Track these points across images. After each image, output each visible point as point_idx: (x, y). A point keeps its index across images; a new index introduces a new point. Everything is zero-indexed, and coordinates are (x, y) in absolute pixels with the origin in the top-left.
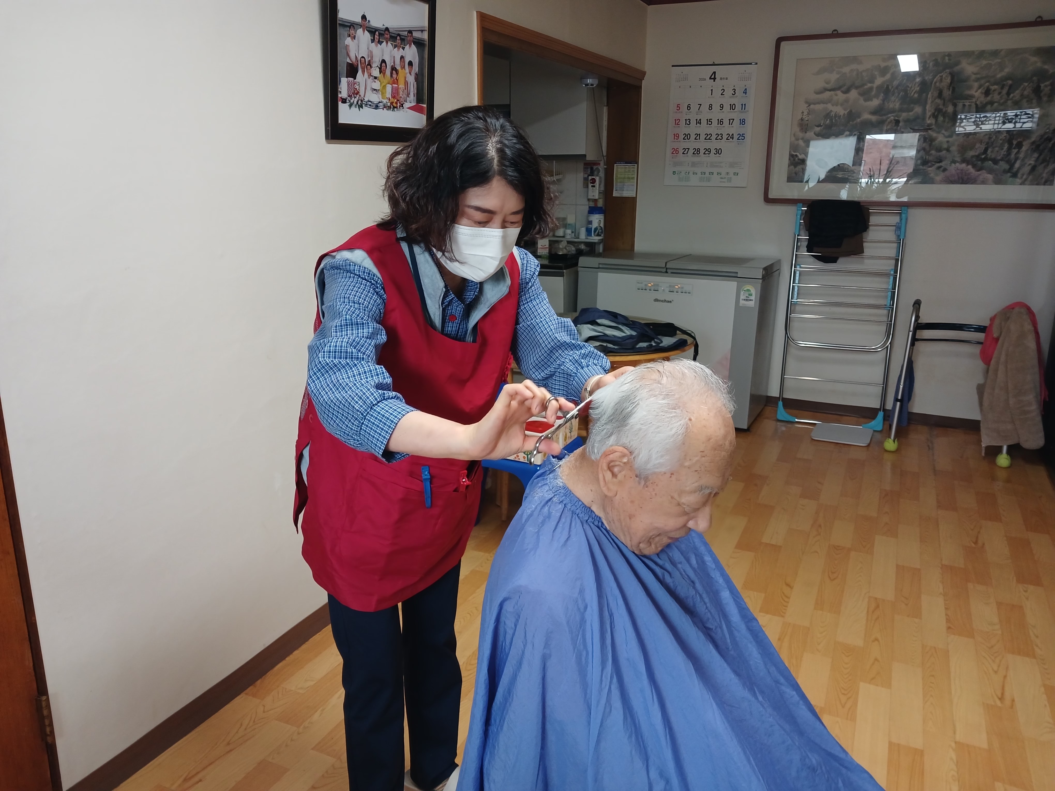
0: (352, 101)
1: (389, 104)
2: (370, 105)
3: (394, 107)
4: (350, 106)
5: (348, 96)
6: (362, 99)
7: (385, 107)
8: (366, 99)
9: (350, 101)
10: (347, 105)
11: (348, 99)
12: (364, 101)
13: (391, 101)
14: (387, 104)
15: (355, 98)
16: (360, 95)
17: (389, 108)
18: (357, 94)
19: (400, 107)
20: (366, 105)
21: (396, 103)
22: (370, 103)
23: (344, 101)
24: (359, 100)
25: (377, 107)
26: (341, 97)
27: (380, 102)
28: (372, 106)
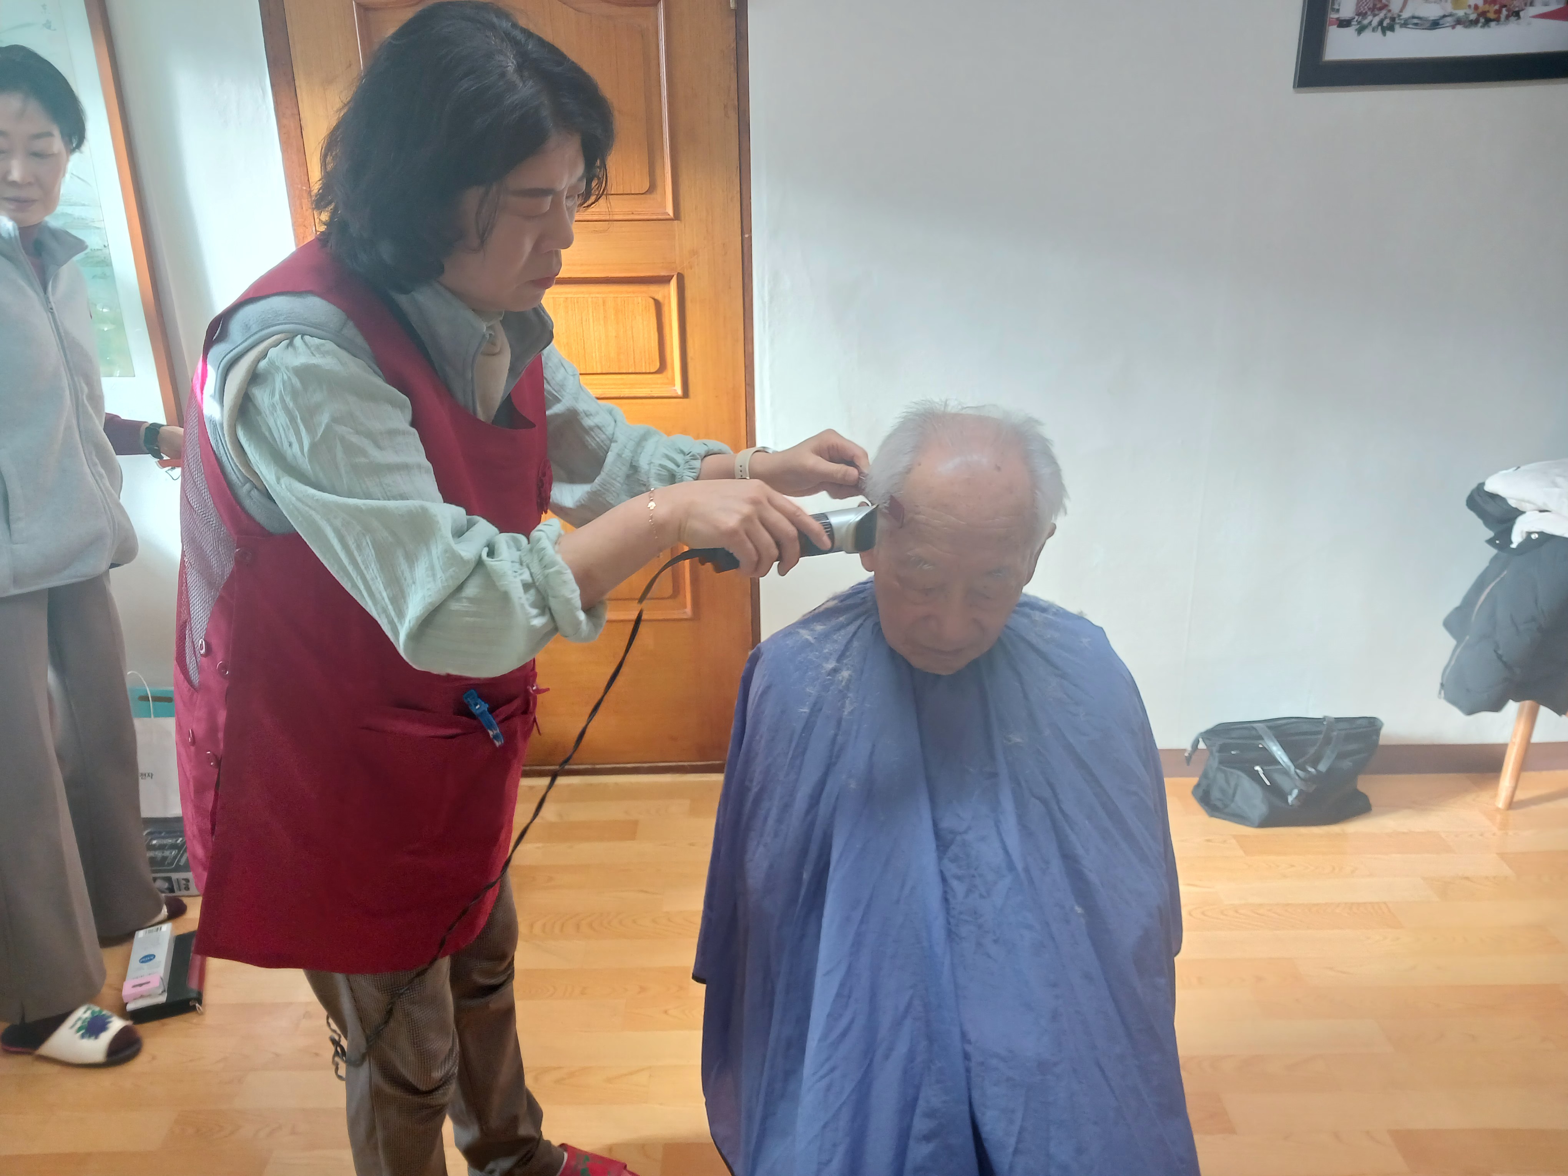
0: (1366, 22)
1: (1473, 17)
2: (1416, 24)
3: (1488, 21)
4: (1360, 30)
5: (1356, 15)
6: (1395, 16)
7: (1459, 22)
8: (1406, 15)
9: (1359, 23)
10: (1350, 31)
11: (1355, 20)
12: (1399, 19)
13: (1480, 10)
14: (1467, 18)
15: (1375, 15)
16: (1390, 11)
17: (1474, 23)
18: (1381, 9)
19: (1507, 17)
20: (1405, 25)
21: (1498, 12)
22: (1415, 21)
23: (1344, 23)
24: (1386, 18)
25: (1435, 24)
26: (1338, 19)
27: (1444, 16)
28: (1421, 25)
